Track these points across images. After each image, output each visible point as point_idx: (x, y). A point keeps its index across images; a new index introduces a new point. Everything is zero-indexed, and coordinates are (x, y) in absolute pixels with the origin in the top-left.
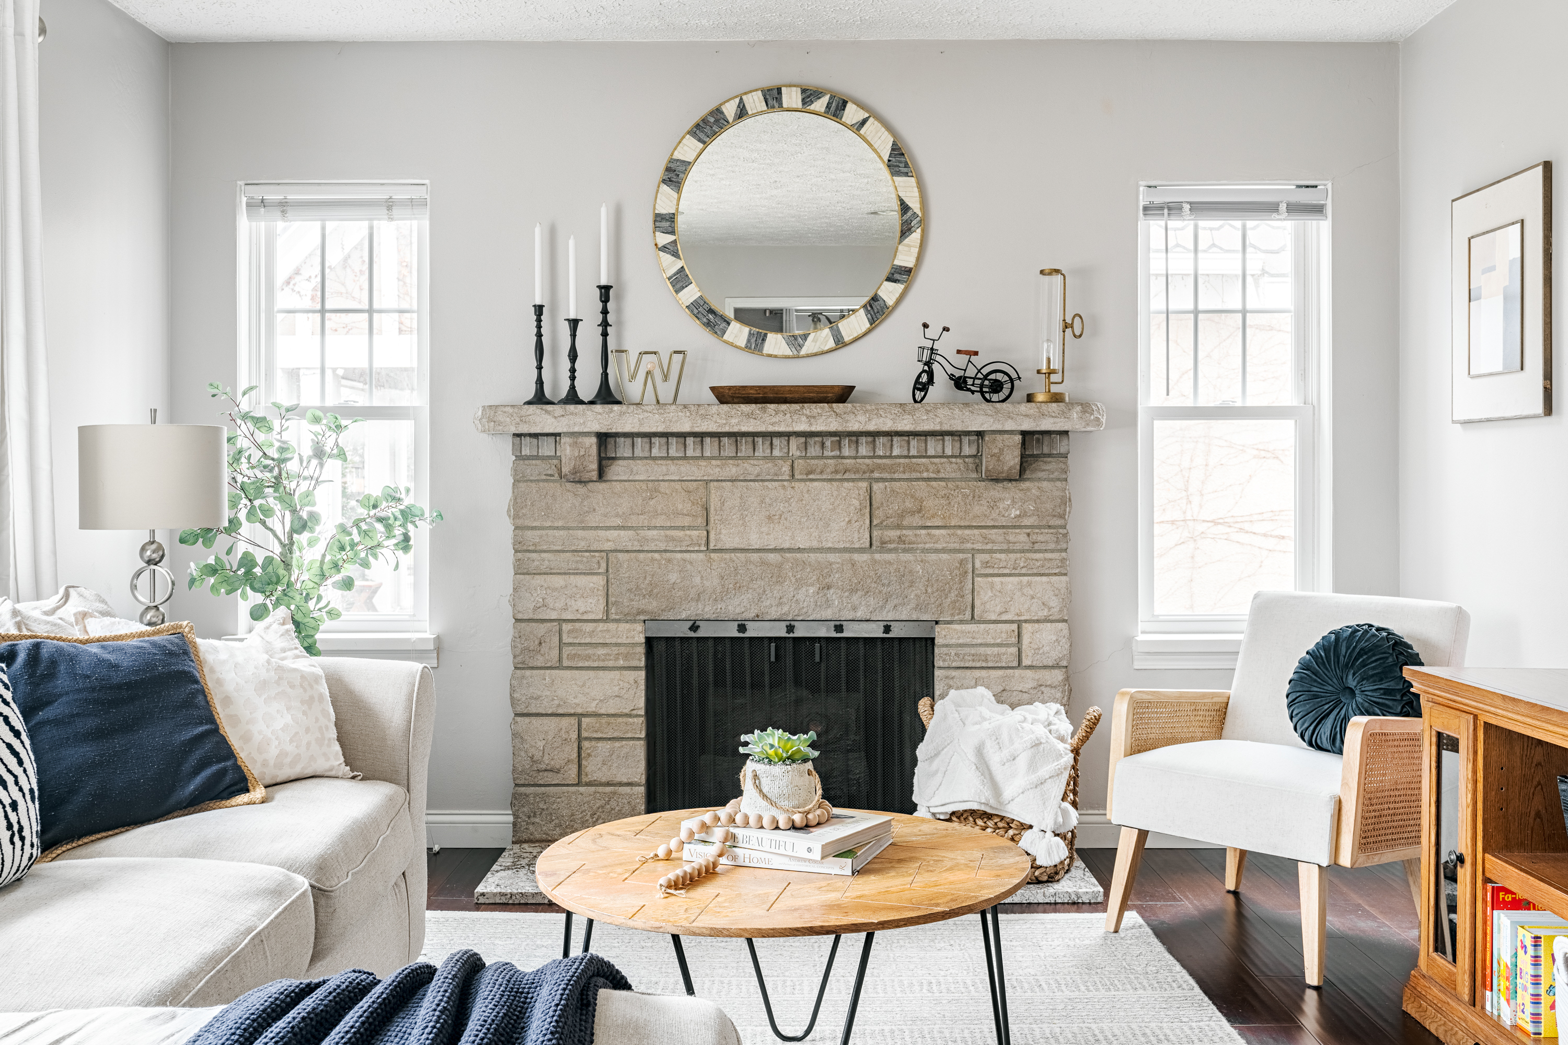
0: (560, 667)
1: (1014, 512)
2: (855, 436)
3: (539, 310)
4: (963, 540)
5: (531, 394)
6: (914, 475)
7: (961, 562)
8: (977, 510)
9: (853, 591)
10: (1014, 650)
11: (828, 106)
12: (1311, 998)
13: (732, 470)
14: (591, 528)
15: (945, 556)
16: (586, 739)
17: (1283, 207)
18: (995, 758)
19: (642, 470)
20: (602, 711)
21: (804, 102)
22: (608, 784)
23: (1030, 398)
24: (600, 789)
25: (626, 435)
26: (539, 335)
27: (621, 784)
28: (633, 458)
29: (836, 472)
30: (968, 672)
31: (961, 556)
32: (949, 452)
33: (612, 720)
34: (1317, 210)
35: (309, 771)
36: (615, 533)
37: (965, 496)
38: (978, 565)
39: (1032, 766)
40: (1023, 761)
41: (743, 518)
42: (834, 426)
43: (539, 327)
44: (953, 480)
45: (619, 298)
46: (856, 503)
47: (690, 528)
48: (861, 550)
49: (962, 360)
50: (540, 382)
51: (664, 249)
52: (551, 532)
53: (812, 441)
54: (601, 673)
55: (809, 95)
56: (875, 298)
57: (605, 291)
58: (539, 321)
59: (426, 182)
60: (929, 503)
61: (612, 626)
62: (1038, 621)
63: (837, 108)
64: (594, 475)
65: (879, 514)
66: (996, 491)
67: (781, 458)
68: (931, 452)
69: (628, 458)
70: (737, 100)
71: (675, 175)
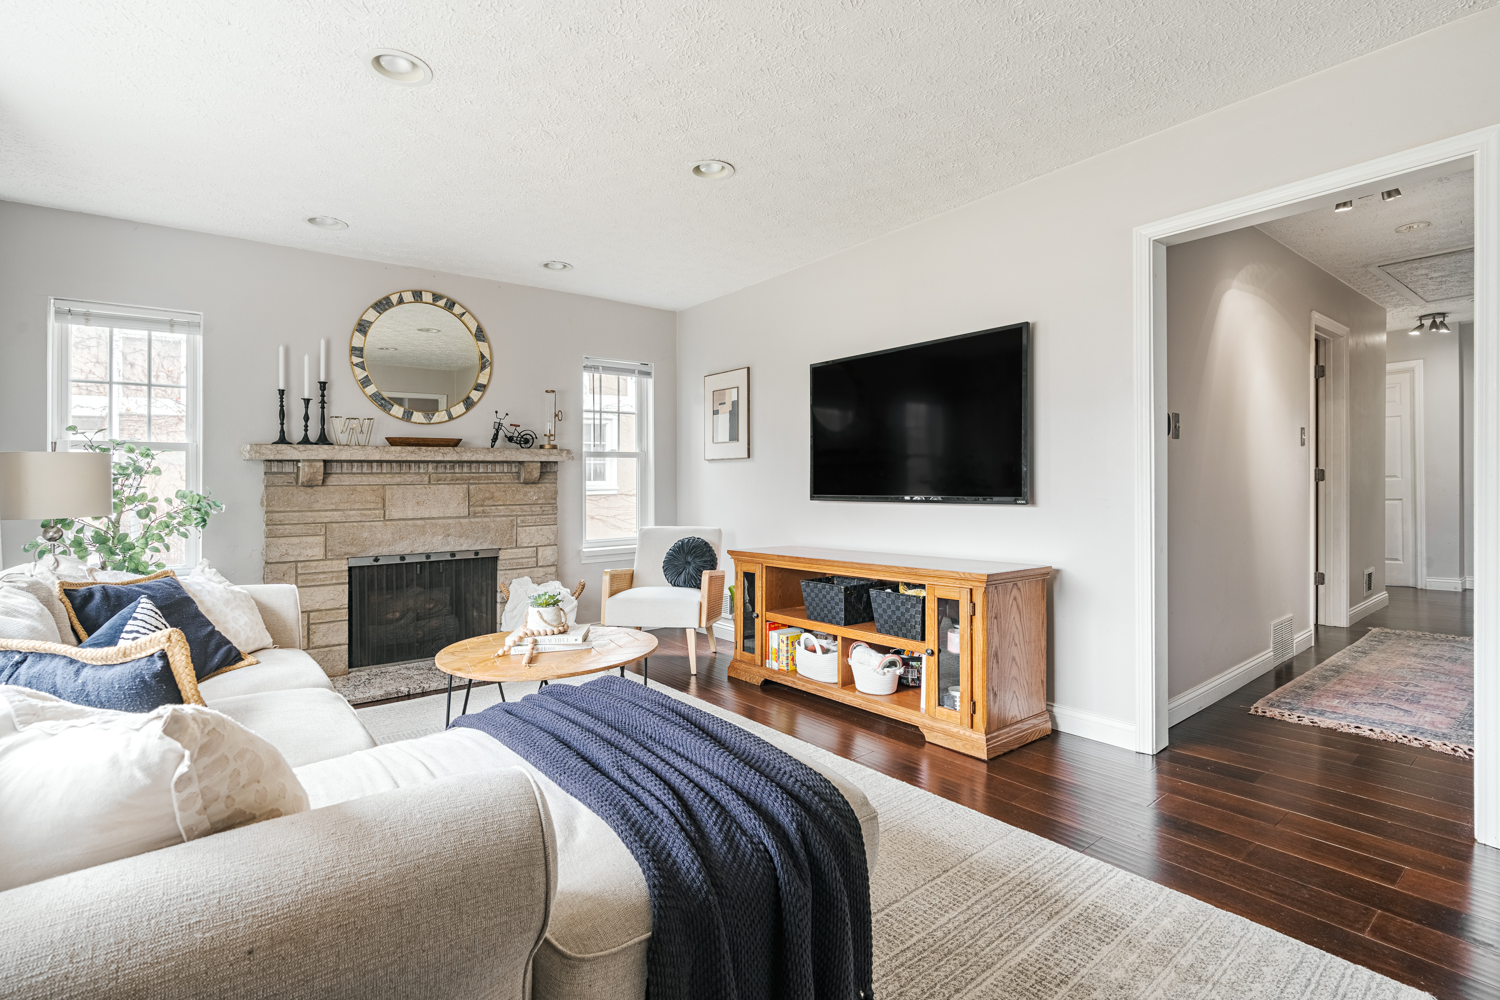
1: (535, 498)
3: (282, 392)
4: (512, 511)
5: (277, 437)
6: (489, 481)
7: (512, 521)
8: (518, 497)
9: (461, 537)
10: (535, 559)
11: (446, 304)
13: (397, 479)
14: (316, 511)
15: (504, 519)
16: (313, 624)
17: (636, 372)
19: (347, 480)
20: (323, 608)
21: (434, 301)
22: (326, 646)
23: (542, 447)
24: (321, 650)
25: (337, 461)
26: (282, 406)
27: (334, 645)
28: (341, 473)
29: (452, 480)
30: (515, 571)
31: (511, 518)
32: (506, 471)
33: (329, 612)
34: (648, 374)
36: (331, 513)
37: (513, 491)
38: (519, 521)
41: (403, 503)
42: (455, 458)
43: (282, 401)
44: (507, 483)
45: (331, 389)
46: (462, 495)
47: (374, 509)
48: (464, 517)
49: (512, 429)
50: (282, 432)
51: (356, 365)
52: (290, 514)
53: (440, 465)
54: (322, 588)
55: (436, 297)
56: (468, 398)
57: (323, 385)
58: (282, 398)
59: (201, 313)
60: (496, 494)
61: (328, 562)
62: (545, 546)
63: (450, 305)
64: (320, 482)
65: (473, 499)
66: (527, 488)
67: (424, 473)
68: (497, 470)
69: (339, 473)
70: (399, 294)
71: (363, 327)
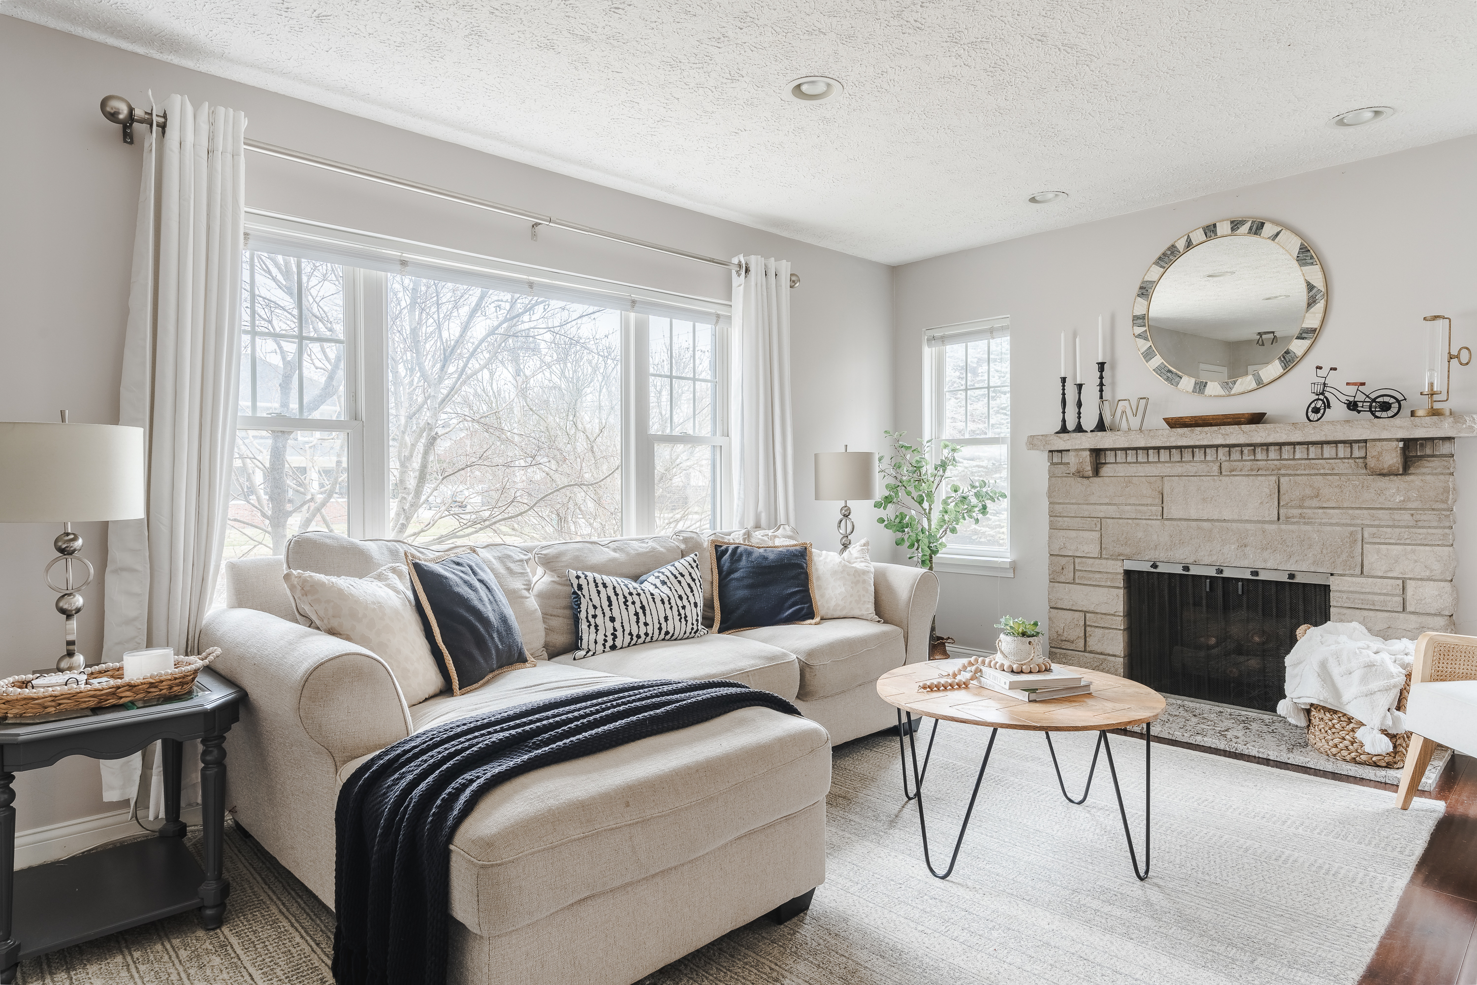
0: (1073, 583)
1: (1398, 498)
2: (1267, 446)
3: (1064, 380)
4: (1353, 518)
5: (1059, 428)
6: (1313, 472)
7: (1351, 533)
8: (1366, 496)
9: (1264, 549)
10: (1400, 599)
11: (1250, 229)
13: (1178, 469)
14: (1092, 504)
15: (1338, 528)
16: (1089, 626)
18: (1336, 671)
19: (1122, 470)
20: (1098, 611)
21: (1233, 229)
22: (1101, 654)
23: (1413, 414)
24: (1097, 656)
25: (1111, 450)
26: (1064, 394)
27: (1109, 655)
28: (1116, 463)
29: (1252, 470)
30: (1358, 612)
31: (1352, 529)
32: (1341, 455)
33: (1104, 616)
36: (1105, 507)
37: (1355, 486)
38: (1366, 535)
39: (1364, 680)
40: (1357, 676)
41: (1186, 499)
42: (1242, 440)
43: (1064, 389)
44: (1346, 474)
45: (1113, 368)
46: (1267, 491)
47: (1151, 505)
48: (1271, 522)
50: (1064, 421)
51: (1139, 336)
52: (1068, 506)
53: (1233, 450)
54: (1097, 588)
55: (1236, 225)
56: (1287, 352)
57: (1101, 366)
58: (1064, 386)
59: (1009, 316)
60: (1326, 491)
61: (1104, 561)
62: (1421, 579)
63: (1257, 228)
64: (1090, 473)
65: (1285, 498)
66: (1383, 482)
67: (1213, 462)
68: (1326, 455)
69: (1113, 463)
70: (1186, 237)
71: (1145, 291)
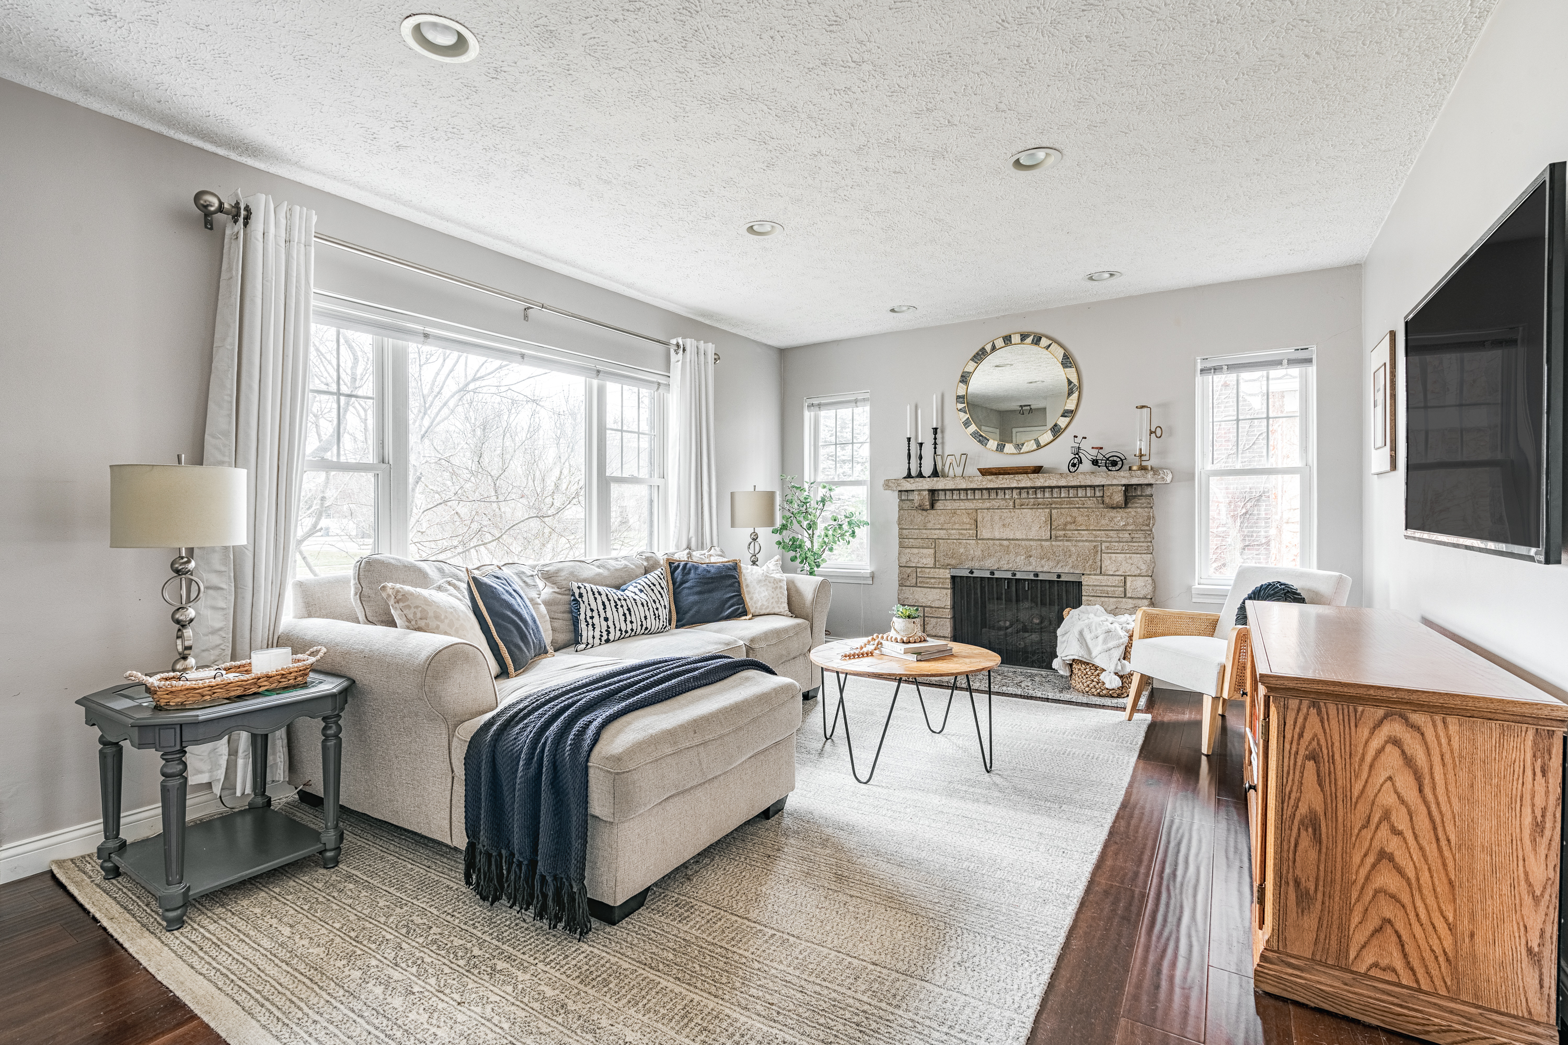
0: (916, 586)
1: (1122, 523)
2: (1043, 488)
3: (909, 439)
4: (1096, 536)
5: (905, 475)
6: (1072, 506)
7: (1095, 547)
8: (1103, 522)
9: (1042, 558)
10: (1122, 589)
11: (1033, 340)
12: (1204, 759)
13: (987, 505)
14: (929, 529)
15: (1087, 544)
16: (927, 617)
17: (1285, 362)
18: (1088, 636)
19: (949, 505)
20: (933, 606)
21: (1022, 340)
23: (1130, 469)
25: (942, 490)
26: (909, 450)
27: (941, 637)
28: (945, 500)
29: (1034, 505)
30: (1098, 599)
31: (1095, 544)
32: (1088, 495)
33: (937, 609)
34: (1309, 361)
35: (772, 612)
36: (938, 531)
37: (1097, 516)
38: (1103, 548)
39: (1105, 641)
40: (1101, 639)
41: (992, 525)
42: (1029, 484)
43: (909, 447)
44: (1091, 508)
45: (942, 432)
46: (1044, 519)
47: (969, 529)
48: (1046, 540)
49: (1095, 452)
50: (909, 469)
51: (960, 410)
52: (913, 531)
53: (1023, 491)
54: (933, 590)
55: (1024, 337)
56: (1056, 425)
57: (935, 430)
58: (908, 444)
59: (866, 390)
60: (1079, 519)
61: (937, 570)
62: (1135, 576)
63: (1037, 341)
64: (928, 507)
65: (1055, 524)
66: (1113, 513)
67: (1009, 499)
68: (1080, 495)
69: (943, 500)
70: (992, 343)
71: (965, 378)
